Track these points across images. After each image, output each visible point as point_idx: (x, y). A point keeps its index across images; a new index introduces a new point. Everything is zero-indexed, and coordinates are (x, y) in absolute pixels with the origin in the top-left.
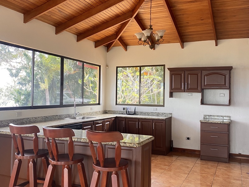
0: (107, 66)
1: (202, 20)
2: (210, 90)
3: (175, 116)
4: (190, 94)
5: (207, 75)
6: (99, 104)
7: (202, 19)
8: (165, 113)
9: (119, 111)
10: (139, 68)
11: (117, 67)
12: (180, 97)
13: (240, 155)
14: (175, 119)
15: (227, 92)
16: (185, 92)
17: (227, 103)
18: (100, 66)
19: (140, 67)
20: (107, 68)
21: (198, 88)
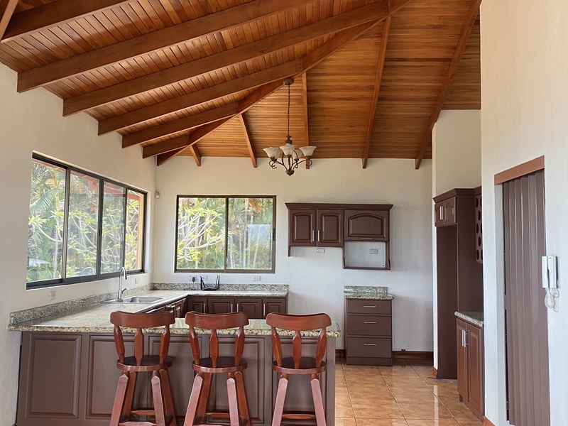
0: (157, 193)
1: (351, 127)
2: (354, 243)
3: (293, 289)
4: (321, 250)
5: (354, 218)
6: (142, 271)
7: (352, 125)
8: (276, 286)
9: (183, 284)
10: (224, 199)
11: (178, 197)
12: (303, 256)
13: (404, 352)
14: (294, 295)
15: (381, 246)
16: (315, 246)
17: (383, 265)
18: (145, 194)
19: (227, 197)
20: (157, 197)
21: (338, 239)
